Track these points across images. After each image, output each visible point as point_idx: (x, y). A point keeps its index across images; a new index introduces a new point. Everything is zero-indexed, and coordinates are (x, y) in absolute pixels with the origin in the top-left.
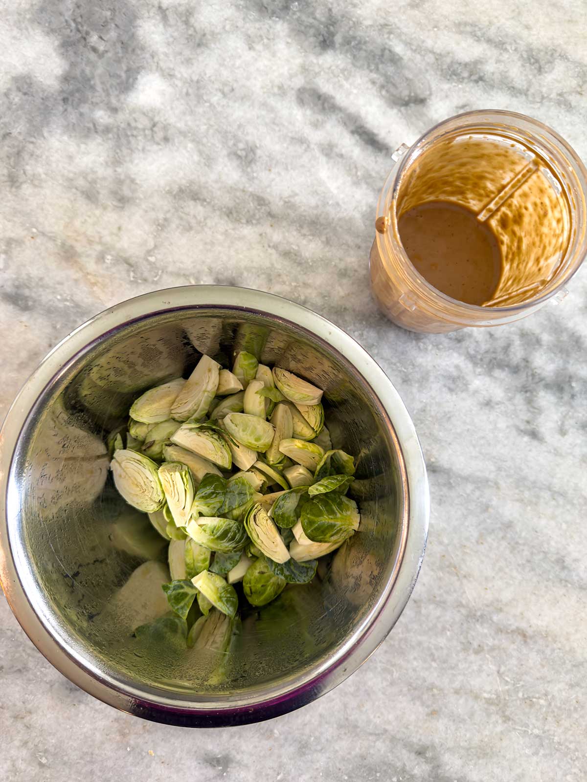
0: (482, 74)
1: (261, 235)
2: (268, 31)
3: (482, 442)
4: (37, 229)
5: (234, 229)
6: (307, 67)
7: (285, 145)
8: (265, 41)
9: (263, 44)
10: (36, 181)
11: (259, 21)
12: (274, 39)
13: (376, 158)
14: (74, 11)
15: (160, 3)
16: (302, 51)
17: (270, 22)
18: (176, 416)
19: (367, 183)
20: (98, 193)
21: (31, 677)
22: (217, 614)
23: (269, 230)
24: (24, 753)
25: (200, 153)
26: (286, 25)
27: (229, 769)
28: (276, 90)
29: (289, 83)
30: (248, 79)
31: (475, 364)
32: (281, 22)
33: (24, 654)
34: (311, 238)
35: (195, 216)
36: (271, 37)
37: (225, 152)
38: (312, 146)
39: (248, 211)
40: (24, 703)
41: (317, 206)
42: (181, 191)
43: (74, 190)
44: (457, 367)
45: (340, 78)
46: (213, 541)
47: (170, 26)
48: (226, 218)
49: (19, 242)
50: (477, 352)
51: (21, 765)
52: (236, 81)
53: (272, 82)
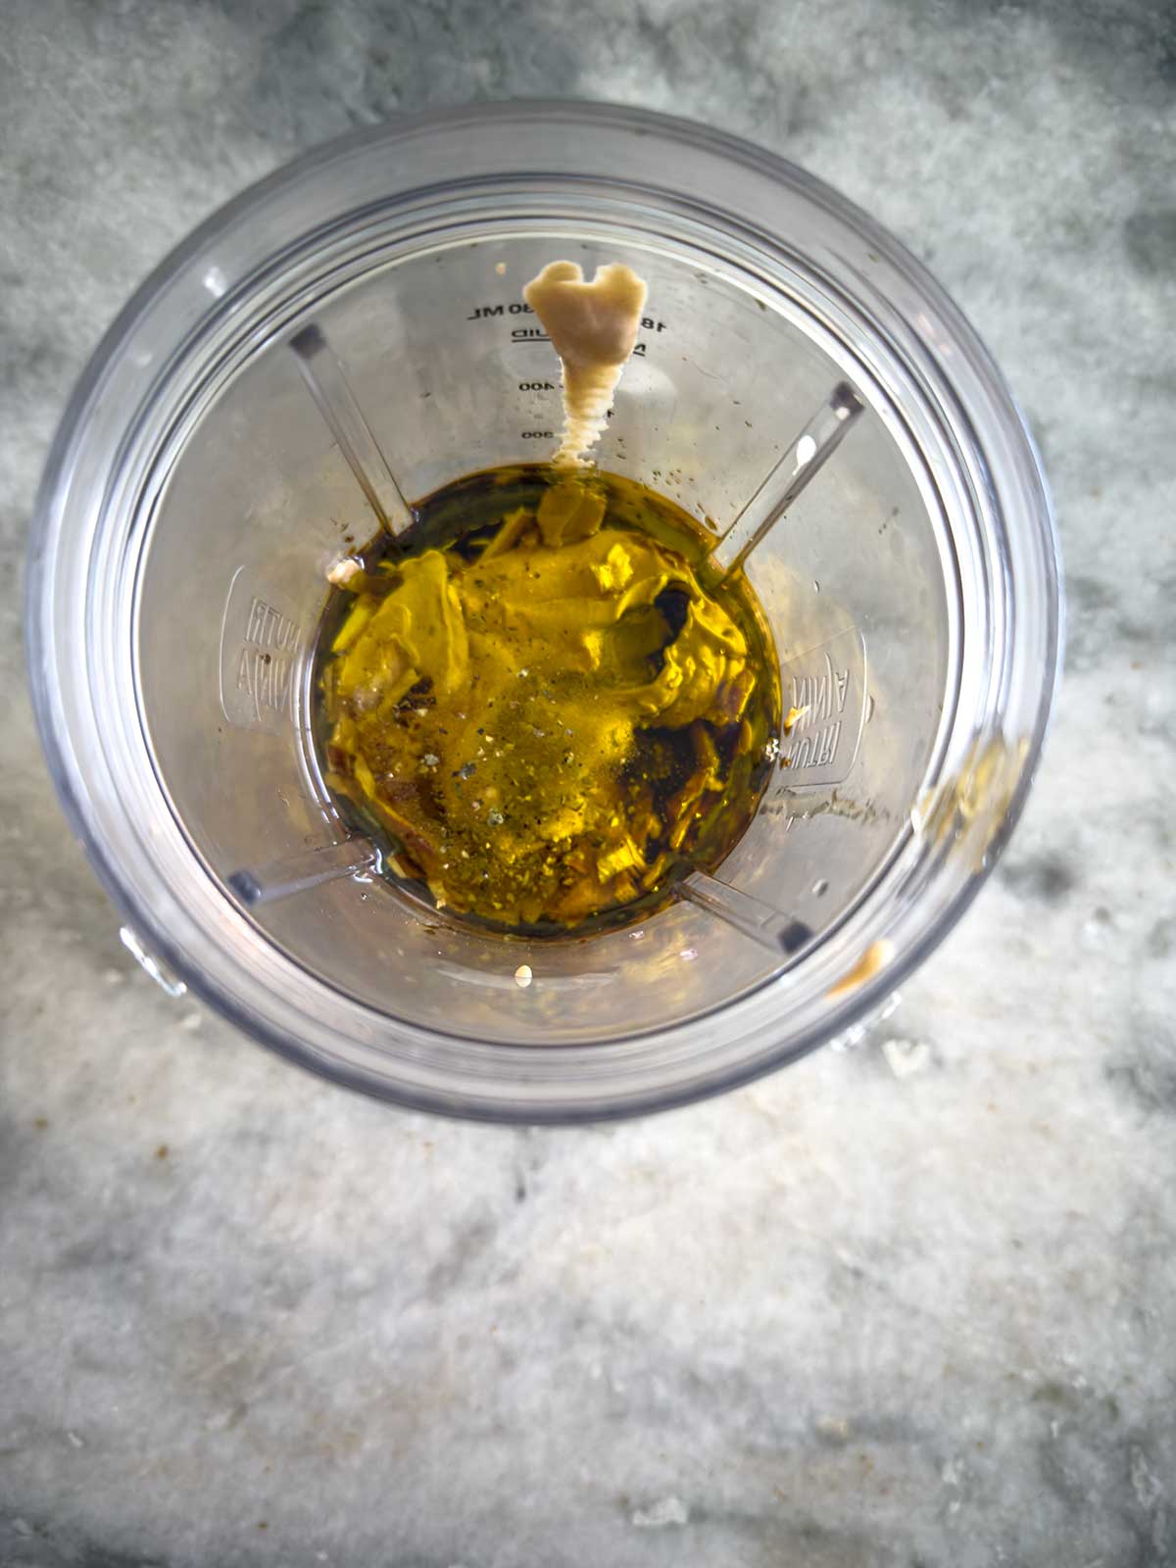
1: (1110, 700)
2: (997, 51)
6: (1137, 149)
7: (1125, 406)
8: (995, 84)
9: (991, 94)
11: (959, 23)
12: (1019, 74)
14: (368, 79)
15: (641, 10)
16: (1110, 99)
17: (996, 22)
26: (1044, 26)
28: (1060, 234)
29: (1098, 208)
30: (968, 212)
32: (1027, 21)
36: (1011, 68)
47: (691, 79)
52: (932, 224)
53: (1043, 209)
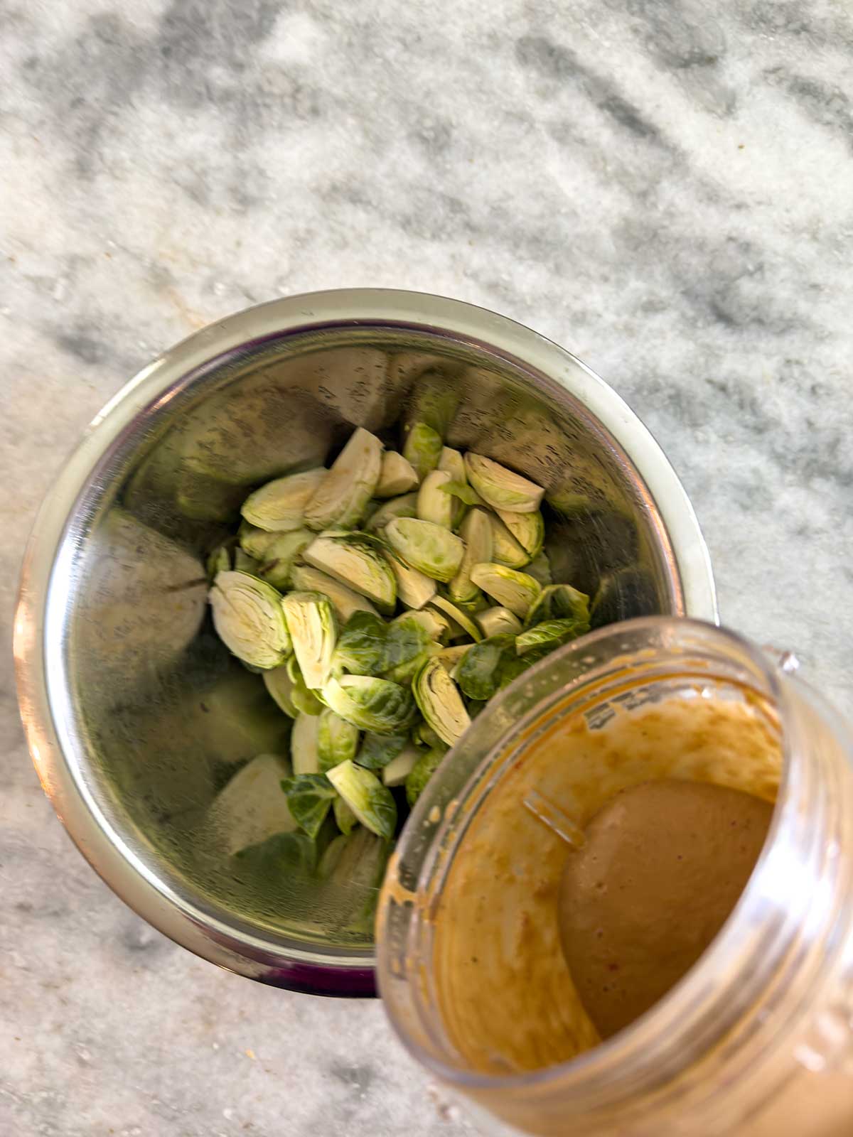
0: (806, 22)
1: (453, 257)
3: (791, 591)
4: (114, 241)
5: (412, 247)
6: (533, 7)
7: (496, 123)
10: (116, 171)
13: (635, 146)
18: (312, 522)
19: (621, 183)
20: (209, 189)
21: (73, 924)
22: (364, 834)
23: (465, 249)
24: (57, 1042)
25: (366, 133)
27: (369, 1089)
28: (485, 40)
29: (506, 30)
30: (442, 23)
31: (785, 468)
33: (64, 889)
34: (531, 262)
35: (353, 228)
37: (403, 133)
38: (537, 126)
39: (435, 221)
40: (60, 963)
41: (542, 217)
42: (334, 188)
43: (173, 185)
44: (755, 471)
45: (584, 24)
46: (363, 713)
48: (401, 231)
49: (88, 261)
50: (787, 449)
51: (52, 1060)
52: (424, 26)
53: (479, 27)
